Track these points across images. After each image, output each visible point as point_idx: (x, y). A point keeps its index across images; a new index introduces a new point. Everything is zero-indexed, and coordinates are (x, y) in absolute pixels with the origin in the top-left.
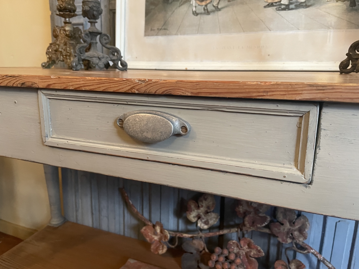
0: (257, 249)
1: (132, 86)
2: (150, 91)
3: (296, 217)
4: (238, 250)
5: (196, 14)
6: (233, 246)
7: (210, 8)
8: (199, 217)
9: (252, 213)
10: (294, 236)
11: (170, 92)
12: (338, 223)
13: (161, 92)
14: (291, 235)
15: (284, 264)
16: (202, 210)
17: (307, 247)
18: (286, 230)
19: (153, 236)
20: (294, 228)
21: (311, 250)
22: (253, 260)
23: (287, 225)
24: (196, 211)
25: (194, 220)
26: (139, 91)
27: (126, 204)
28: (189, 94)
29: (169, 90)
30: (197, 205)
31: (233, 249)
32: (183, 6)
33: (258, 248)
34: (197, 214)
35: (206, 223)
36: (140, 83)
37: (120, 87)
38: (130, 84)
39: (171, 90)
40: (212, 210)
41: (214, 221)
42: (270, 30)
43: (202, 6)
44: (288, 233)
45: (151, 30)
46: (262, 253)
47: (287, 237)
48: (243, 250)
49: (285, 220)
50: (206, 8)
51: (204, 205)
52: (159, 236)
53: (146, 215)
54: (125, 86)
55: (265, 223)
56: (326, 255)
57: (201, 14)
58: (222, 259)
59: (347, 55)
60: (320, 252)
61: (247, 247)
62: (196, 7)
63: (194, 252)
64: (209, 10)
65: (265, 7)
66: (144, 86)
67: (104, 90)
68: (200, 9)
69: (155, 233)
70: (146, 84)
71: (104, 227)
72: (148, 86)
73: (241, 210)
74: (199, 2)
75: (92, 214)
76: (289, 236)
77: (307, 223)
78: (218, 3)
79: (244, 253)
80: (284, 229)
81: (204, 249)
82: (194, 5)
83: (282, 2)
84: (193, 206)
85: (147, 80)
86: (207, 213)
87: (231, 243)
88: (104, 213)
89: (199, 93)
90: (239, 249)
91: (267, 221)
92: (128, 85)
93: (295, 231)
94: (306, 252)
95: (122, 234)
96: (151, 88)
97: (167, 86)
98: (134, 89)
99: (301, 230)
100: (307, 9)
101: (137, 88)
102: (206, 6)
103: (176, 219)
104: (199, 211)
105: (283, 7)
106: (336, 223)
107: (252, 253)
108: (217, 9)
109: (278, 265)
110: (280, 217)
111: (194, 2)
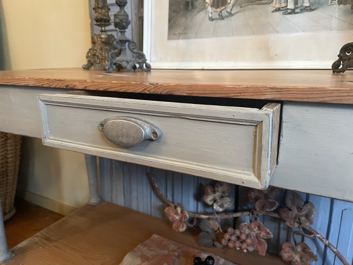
0: (266, 232)
1: (145, 88)
2: (157, 92)
3: (303, 204)
4: (249, 232)
5: (211, 19)
6: (245, 228)
7: (224, 13)
8: (215, 201)
9: (262, 199)
10: (301, 221)
11: (172, 93)
12: (344, 211)
13: (165, 93)
14: (298, 220)
15: (291, 246)
16: (218, 194)
17: (313, 231)
18: (294, 215)
19: (175, 216)
20: (301, 214)
21: (318, 235)
22: (262, 241)
23: (295, 211)
24: (212, 195)
25: (210, 203)
26: (149, 92)
27: (153, 188)
29: (171, 91)
30: (213, 190)
31: (244, 230)
32: (200, 13)
33: (267, 230)
34: (213, 198)
35: (221, 206)
36: (150, 86)
37: (136, 89)
38: (143, 87)
39: (172, 91)
40: (227, 195)
41: (229, 205)
42: (278, 33)
43: (217, 12)
44: (295, 218)
45: (174, 34)
46: (271, 235)
47: (294, 222)
48: (254, 231)
49: (293, 207)
50: (220, 14)
51: (220, 190)
52: (180, 216)
53: (170, 198)
54: (140, 88)
55: (273, 208)
56: (332, 240)
57: (216, 19)
58: (233, 238)
59: (338, 56)
60: (327, 238)
61: (257, 228)
62: (212, 13)
63: (210, 231)
64: (223, 15)
65: (273, 12)
66: (153, 88)
67: (125, 91)
68: (216, 15)
69: (177, 214)
70: (155, 87)
71: (134, 207)
72: (156, 88)
73: (252, 195)
74: (214, 9)
75: (124, 195)
76: (296, 221)
77: (313, 209)
78: (231, 10)
79: (255, 235)
80: (292, 215)
81: (219, 229)
82: (210, 11)
83: (288, 7)
84: (209, 191)
85: (155, 84)
86: (222, 197)
87: (243, 225)
88: (134, 194)
89: (192, 93)
90: (250, 230)
91: (275, 206)
92: (141, 87)
93: (302, 216)
94: (312, 236)
95: (149, 213)
96: (158, 89)
97: (169, 88)
98: (146, 90)
99: (307, 216)
100: (312, 12)
101: (148, 89)
102: (221, 12)
103: (195, 202)
104: (216, 195)
105: (289, 11)
106: (342, 211)
107: (262, 235)
108: (230, 14)
109: (286, 247)
110: (289, 203)
111: (210, 9)
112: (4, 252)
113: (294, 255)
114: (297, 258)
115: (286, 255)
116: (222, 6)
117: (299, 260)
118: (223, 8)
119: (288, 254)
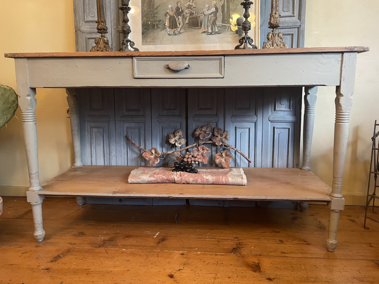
0: (207, 150)
1: (172, 53)
3: (223, 132)
5: (170, 35)
7: (176, 32)
8: (176, 141)
10: (223, 141)
15: (219, 155)
16: (177, 138)
17: (229, 145)
18: (219, 139)
19: (151, 156)
21: (231, 147)
22: (205, 156)
23: (219, 137)
25: (173, 143)
26: (174, 55)
28: (190, 55)
30: (174, 135)
31: (195, 153)
32: (162, 31)
34: (174, 140)
35: (180, 144)
37: (168, 54)
40: (182, 137)
41: (184, 142)
42: (205, 43)
44: (220, 140)
45: (146, 42)
46: (209, 151)
47: (220, 142)
48: (200, 152)
49: (219, 135)
51: (178, 135)
52: (154, 155)
56: (238, 148)
57: (172, 35)
58: (190, 156)
60: (236, 147)
61: (202, 150)
62: (169, 31)
63: (175, 159)
64: (176, 33)
65: (202, 33)
66: (176, 53)
68: (172, 33)
69: (152, 154)
73: (197, 133)
74: (171, 30)
77: (228, 134)
78: (180, 30)
79: (201, 154)
81: (181, 156)
82: (168, 30)
83: (209, 31)
84: (172, 136)
86: (179, 139)
87: (194, 150)
89: (193, 54)
90: (198, 152)
91: (210, 135)
93: (223, 138)
94: (228, 148)
97: (183, 53)
99: (226, 138)
100: (219, 35)
102: (174, 31)
104: (175, 138)
105: (209, 33)
106: (241, 134)
107: (205, 152)
108: (180, 33)
109: (217, 156)
110: (216, 134)
111: (168, 29)
113: (222, 159)
114: (223, 160)
115: (217, 161)
116: (175, 28)
117: (224, 161)
118: (175, 29)
119: (219, 160)
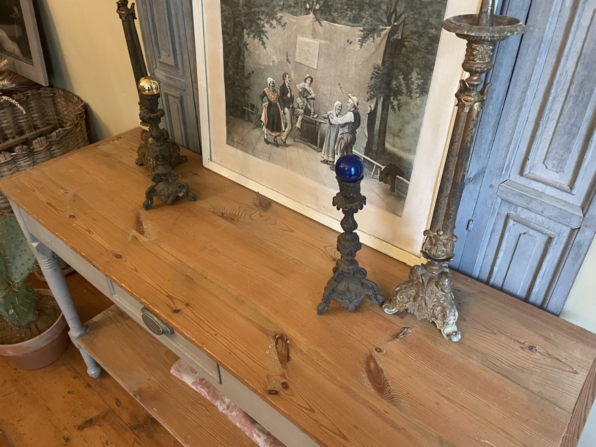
5: (267, 142)
32: (256, 130)
42: (325, 185)
43: (273, 136)
45: (232, 141)
50: (275, 139)
57: (271, 143)
62: (267, 135)
65: (321, 162)
74: (269, 132)
78: (286, 139)
83: (335, 163)
102: (276, 137)
108: (285, 144)
112: (79, 329)
116: (277, 131)
118: (278, 134)
